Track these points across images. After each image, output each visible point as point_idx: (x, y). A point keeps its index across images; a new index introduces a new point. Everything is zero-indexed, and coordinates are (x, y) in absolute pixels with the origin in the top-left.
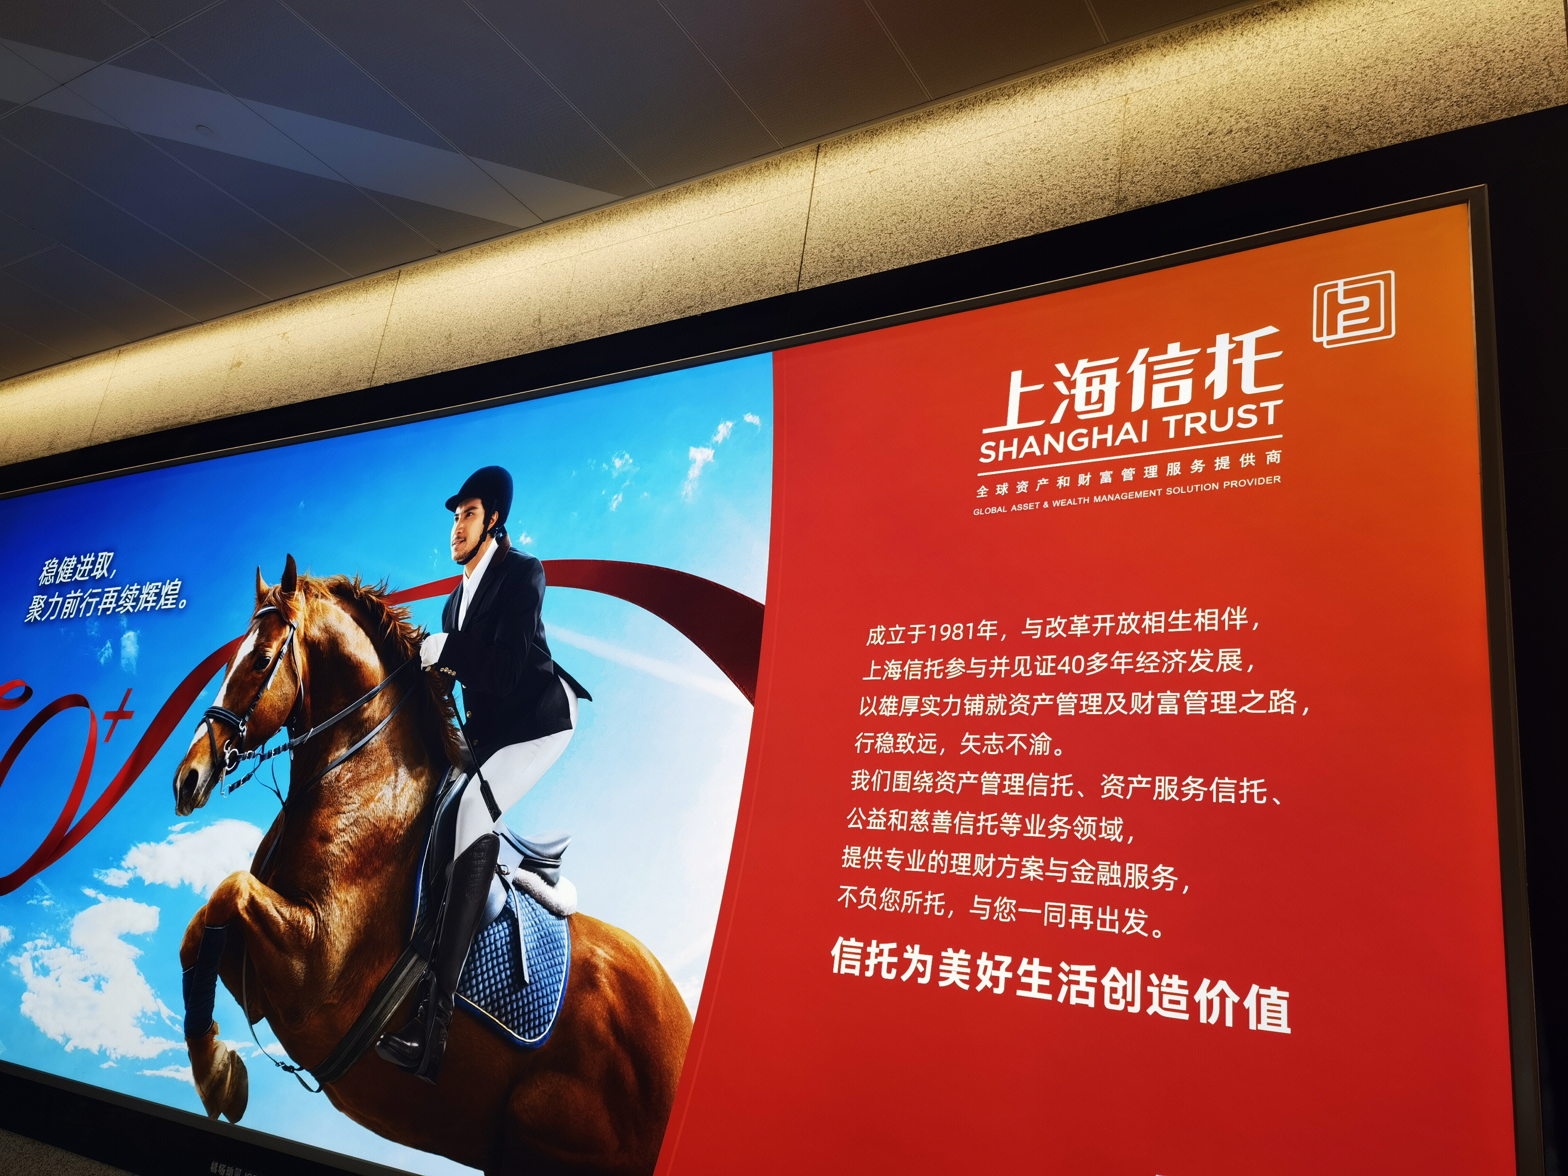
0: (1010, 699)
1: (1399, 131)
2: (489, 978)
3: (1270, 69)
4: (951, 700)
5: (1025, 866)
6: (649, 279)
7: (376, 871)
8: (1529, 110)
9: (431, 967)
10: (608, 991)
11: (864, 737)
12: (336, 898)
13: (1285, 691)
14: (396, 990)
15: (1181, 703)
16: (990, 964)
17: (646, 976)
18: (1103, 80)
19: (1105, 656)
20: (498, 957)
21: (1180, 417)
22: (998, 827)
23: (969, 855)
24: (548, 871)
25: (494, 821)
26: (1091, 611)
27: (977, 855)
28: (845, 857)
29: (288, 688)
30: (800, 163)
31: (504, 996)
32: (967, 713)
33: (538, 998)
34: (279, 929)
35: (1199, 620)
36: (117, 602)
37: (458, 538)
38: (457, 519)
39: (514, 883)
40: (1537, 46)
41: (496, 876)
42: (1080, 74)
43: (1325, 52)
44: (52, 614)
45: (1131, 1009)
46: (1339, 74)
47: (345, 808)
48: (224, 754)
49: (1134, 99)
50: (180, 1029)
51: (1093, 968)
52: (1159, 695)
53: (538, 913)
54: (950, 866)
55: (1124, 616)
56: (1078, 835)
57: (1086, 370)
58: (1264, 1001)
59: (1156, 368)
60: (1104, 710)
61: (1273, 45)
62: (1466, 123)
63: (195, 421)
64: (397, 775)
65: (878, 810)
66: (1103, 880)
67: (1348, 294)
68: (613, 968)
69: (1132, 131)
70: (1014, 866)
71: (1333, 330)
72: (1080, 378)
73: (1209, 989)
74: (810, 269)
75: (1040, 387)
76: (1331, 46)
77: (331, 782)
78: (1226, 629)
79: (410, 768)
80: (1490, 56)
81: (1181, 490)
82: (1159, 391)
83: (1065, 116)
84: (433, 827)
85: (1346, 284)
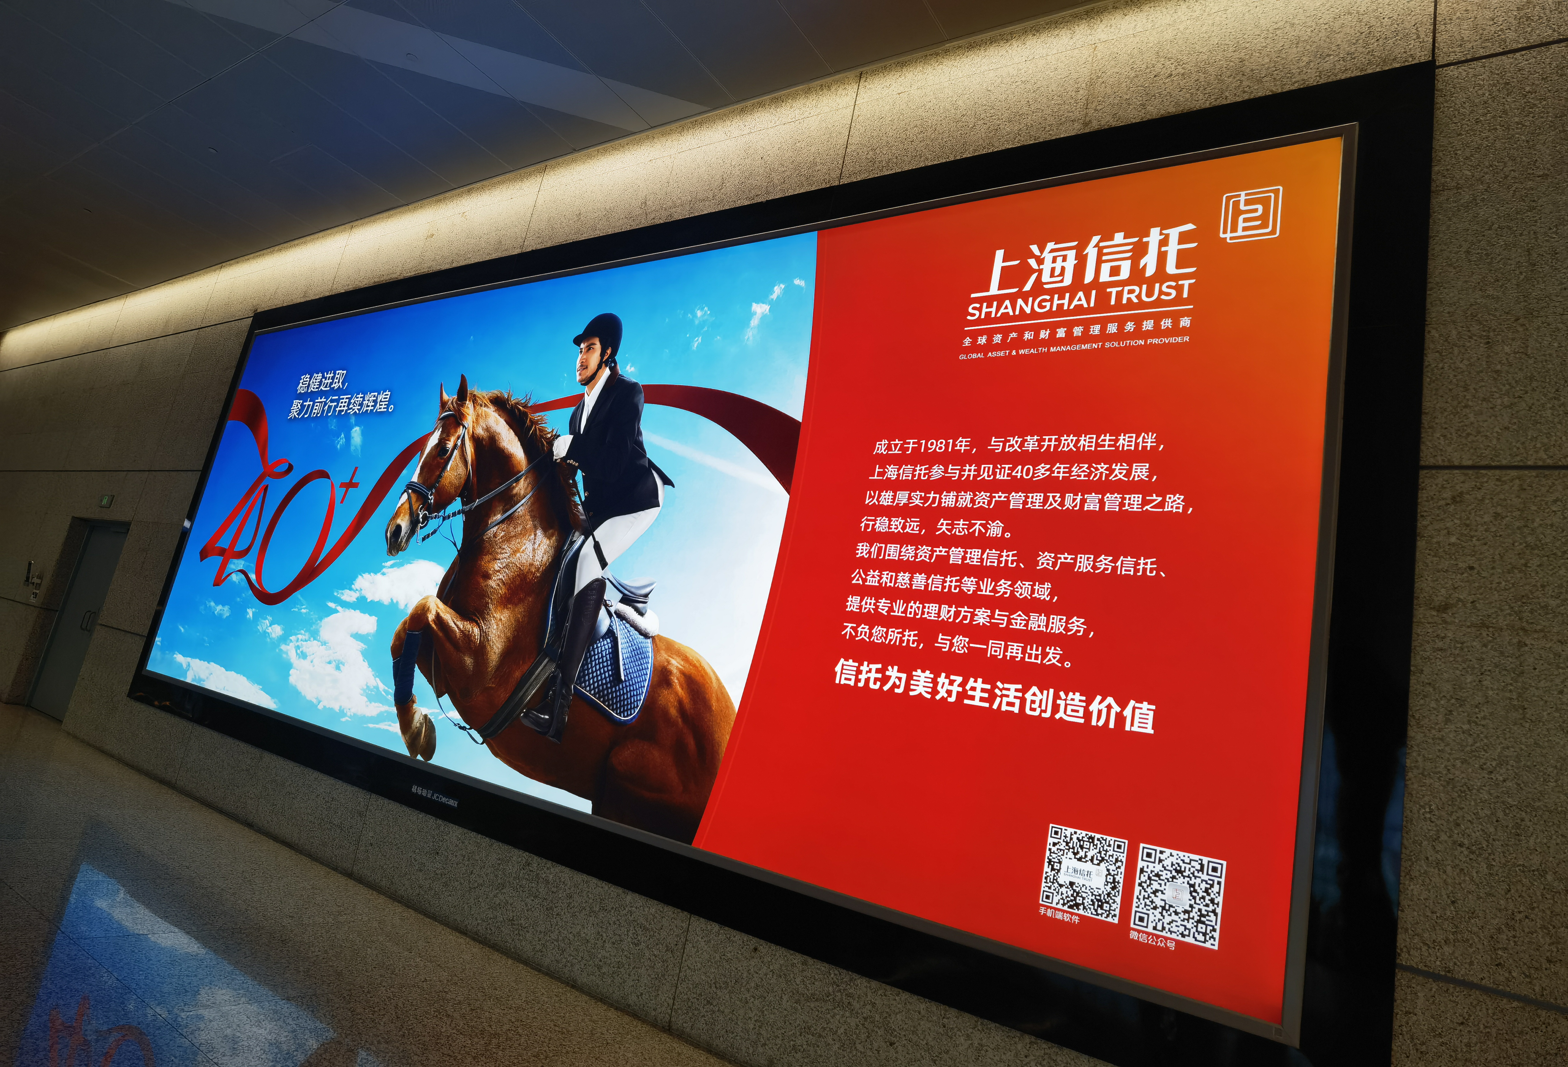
0: (975, 495)
1: (1296, 79)
2: (597, 676)
3: (1204, 29)
4: (932, 495)
5: (977, 615)
6: (729, 173)
7: (521, 601)
8: (1397, 65)
9: (558, 667)
10: (679, 688)
11: (867, 520)
12: (494, 617)
13: (1177, 496)
14: (534, 681)
15: (1102, 503)
16: (947, 681)
17: (705, 680)
18: (1078, 31)
19: (1048, 466)
20: (603, 662)
21: (1120, 289)
22: (959, 586)
23: (937, 605)
24: (640, 605)
25: (603, 569)
26: (1041, 432)
27: (943, 606)
28: (848, 604)
29: (461, 470)
30: (846, 86)
31: (607, 688)
32: (943, 505)
33: (630, 691)
34: (456, 636)
35: (1121, 442)
36: (348, 406)
37: (582, 366)
38: (581, 352)
39: (615, 613)
40: (1409, 15)
41: (603, 608)
42: (1061, 26)
43: (1247, 16)
44: (306, 413)
45: (1044, 715)
46: (1256, 33)
47: (500, 556)
48: (419, 514)
49: (1100, 47)
50: (391, 698)
51: (1020, 686)
52: (1086, 496)
53: (631, 634)
54: (923, 613)
55: (1065, 437)
56: (1018, 595)
57: (1052, 251)
58: (1137, 711)
59: (1105, 251)
60: (1043, 506)
61: (1207, 10)
62: (1349, 75)
63: (401, 277)
64: (535, 535)
65: (874, 572)
66: (1033, 626)
67: (1247, 202)
68: (682, 673)
69: (1098, 71)
70: (969, 615)
71: (1234, 229)
72: (1048, 256)
73: (1100, 703)
74: (849, 167)
75: (1017, 262)
76: (1252, 12)
77: (490, 537)
78: (1140, 449)
79: (545, 530)
80: (1373, 22)
81: (1116, 344)
82: (1106, 268)
83: (1049, 58)
84: (560, 572)
85: (1246, 195)
